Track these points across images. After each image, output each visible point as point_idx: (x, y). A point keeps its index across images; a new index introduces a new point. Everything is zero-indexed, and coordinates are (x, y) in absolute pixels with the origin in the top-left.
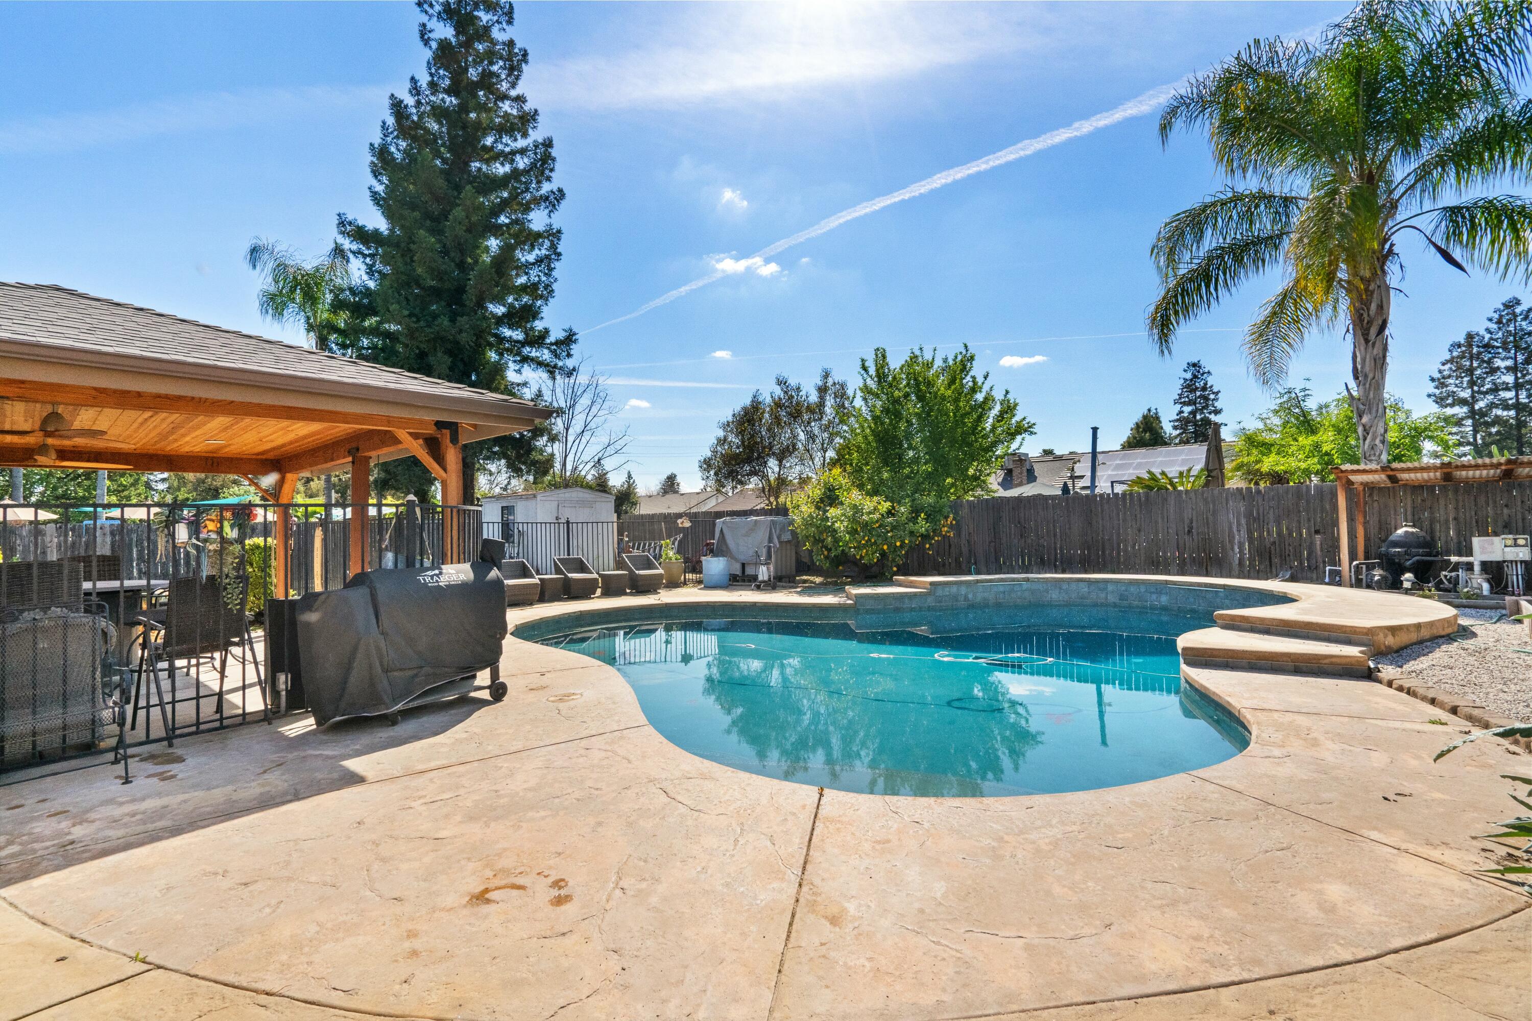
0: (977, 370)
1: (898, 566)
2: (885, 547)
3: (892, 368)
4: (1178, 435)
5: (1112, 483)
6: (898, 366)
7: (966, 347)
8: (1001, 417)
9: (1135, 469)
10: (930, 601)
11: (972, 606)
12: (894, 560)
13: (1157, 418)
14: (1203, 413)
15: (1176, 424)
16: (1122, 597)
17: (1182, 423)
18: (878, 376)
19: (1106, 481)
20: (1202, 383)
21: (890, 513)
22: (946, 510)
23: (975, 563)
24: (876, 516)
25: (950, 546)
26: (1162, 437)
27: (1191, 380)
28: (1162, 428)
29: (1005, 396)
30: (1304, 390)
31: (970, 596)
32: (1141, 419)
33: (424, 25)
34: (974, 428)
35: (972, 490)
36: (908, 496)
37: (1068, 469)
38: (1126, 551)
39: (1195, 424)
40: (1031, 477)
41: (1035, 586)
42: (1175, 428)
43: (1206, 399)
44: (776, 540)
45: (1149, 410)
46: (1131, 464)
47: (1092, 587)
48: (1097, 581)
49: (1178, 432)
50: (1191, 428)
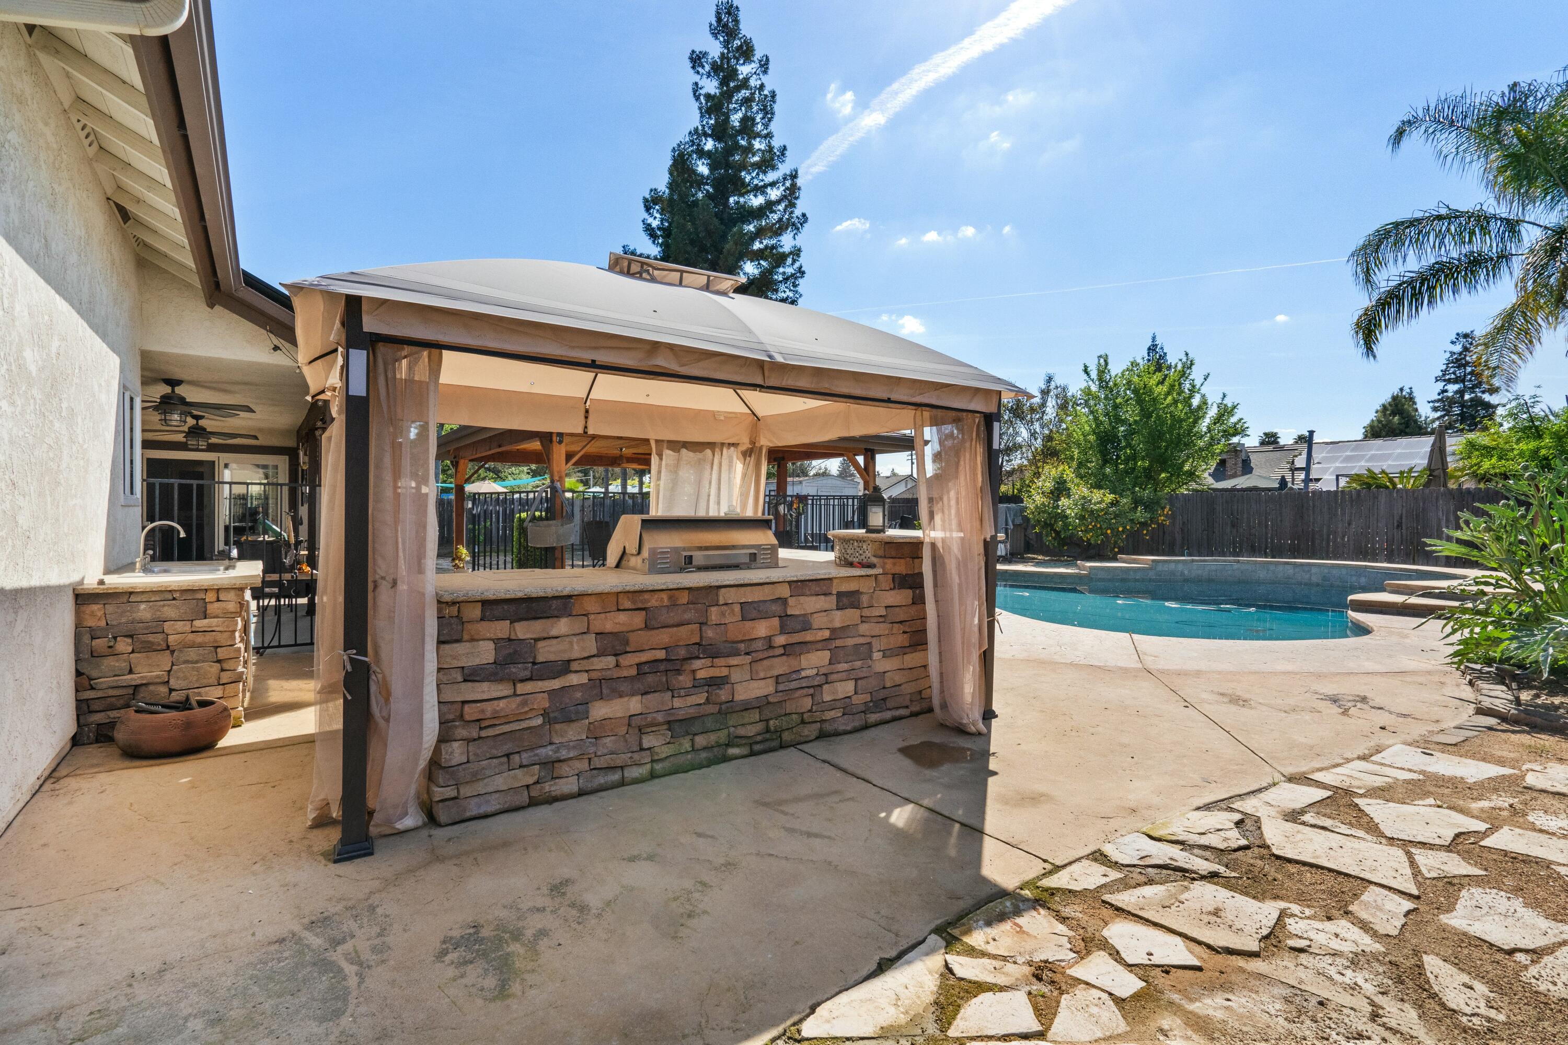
0: (1196, 375)
1: (1119, 548)
2: (1109, 532)
3: (1113, 374)
4: (1438, 418)
5: (1337, 476)
6: (1119, 371)
7: (1187, 354)
8: (1219, 419)
9: (1367, 461)
10: (1152, 575)
11: (1186, 580)
12: (1116, 542)
13: (1411, 399)
14: (1474, 392)
15: (1437, 405)
16: (1325, 578)
17: (1444, 404)
18: (1100, 379)
19: (1331, 474)
20: (1474, 357)
21: (1112, 504)
22: (1163, 502)
23: (1188, 549)
24: (1103, 506)
25: (1164, 533)
26: (1416, 421)
27: (1460, 354)
28: (1416, 410)
29: (1223, 399)
30: (1535, 396)
31: (1186, 572)
32: (1390, 400)
33: (696, 84)
34: (1190, 431)
35: (1186, 483)
36: (1129, 489)
37: (1288, 463)
38: (1335, 541)
39: (1463, 405)
40: (1247, 468)
41: (1244, 567)
42: (1435, 409)
43: (1478, 375)
44: (1010, 523)
45: (1401, 390)
46: (1363, 456)
47: (1297, 570)
48: (1302, 565)
49: (1439, 414)
50: (1456, 410)
